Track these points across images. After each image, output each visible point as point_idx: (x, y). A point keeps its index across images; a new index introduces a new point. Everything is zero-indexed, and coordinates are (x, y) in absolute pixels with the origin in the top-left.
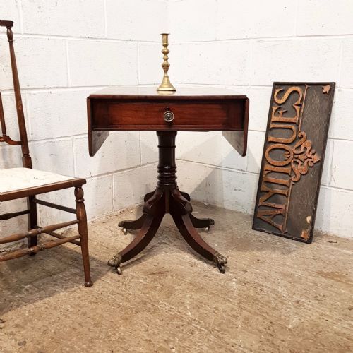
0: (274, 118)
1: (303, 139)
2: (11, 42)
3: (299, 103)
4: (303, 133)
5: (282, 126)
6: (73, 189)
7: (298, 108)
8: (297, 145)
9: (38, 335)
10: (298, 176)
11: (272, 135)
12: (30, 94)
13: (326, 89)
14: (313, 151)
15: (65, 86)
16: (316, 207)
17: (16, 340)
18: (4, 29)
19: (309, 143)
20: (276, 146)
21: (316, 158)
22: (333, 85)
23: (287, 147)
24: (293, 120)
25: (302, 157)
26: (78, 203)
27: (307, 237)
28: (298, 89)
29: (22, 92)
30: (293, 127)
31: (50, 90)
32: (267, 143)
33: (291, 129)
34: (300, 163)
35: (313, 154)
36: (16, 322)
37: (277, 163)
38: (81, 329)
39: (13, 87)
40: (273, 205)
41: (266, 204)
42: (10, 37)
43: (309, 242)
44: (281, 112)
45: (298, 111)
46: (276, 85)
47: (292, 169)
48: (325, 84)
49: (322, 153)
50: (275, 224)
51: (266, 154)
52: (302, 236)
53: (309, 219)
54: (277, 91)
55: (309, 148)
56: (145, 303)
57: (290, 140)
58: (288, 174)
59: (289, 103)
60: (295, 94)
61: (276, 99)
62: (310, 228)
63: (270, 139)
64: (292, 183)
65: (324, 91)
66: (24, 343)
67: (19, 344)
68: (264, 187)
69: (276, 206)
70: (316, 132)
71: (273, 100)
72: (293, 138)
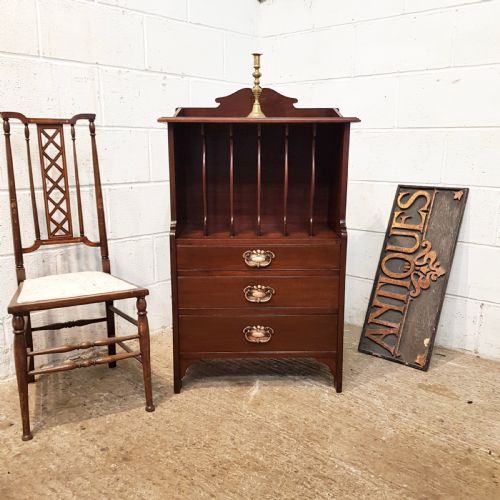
0: (396, 224)
1: (427, 250)
2: (93, 136)
3: (425, 208)
4: (427, 242)
5: (404, 233)
6: (135, 299)
7: (424, 215)
8: (420, 255)
9: (120, 442)
10: (418, 292)
11: (392, 244)
12: (110, 190)
13: (458, 195)
14: (438, 263)
15: (147, 180)
16: (436, 328)
17: (98, 446)
18: (87, 122)
19: (433, 255)
20: (396, 255)
21: (441, 271)
22: (466, 192)
23: (408, 258)
24: (417, 227)
25: (424, 269)
26: (140, 316)
27: (423, 363)
28: (425, 193)
29: (103, 187)
30: (417, 236)
31: (130, 186)
32: (385, 252)
33: (413, 237)
34: (422, 276)
35: (438, 266)
36: (96, 429)
37: (394, 275)
38: (165, 437)
39: (93, 182)
40: (385, 323)
41: (377, 321)
42: (92, 130)
43: (425, 369)
44: (404, 218)
45: (424, 218)
46: (401, 188)
47: (411, 282)
48: (458, 190)
49: (449, 265)
50: (386, 345)
51: (383, 263)
52: (417, 361)
53: (426, 341)
54: (401, 195)
55: (433, 260)
56: (231, 412)
57: (412, 250)
58: (405, 287)
59: (414, 208)
60: (422, 199)
61: (399, 202)
62: (427, 352)
63: (389, 247)
64: (410, 298)
65: (455, 197)
66: (107, 449)
67: (102, 450)
68: (377, 302)
69: (389, 324)
70: (443, 242)
71: (395, 204)
72: (416, 247)
